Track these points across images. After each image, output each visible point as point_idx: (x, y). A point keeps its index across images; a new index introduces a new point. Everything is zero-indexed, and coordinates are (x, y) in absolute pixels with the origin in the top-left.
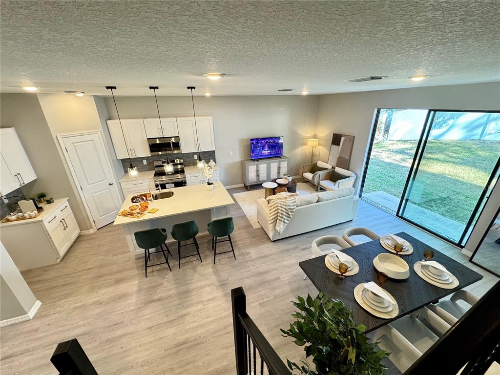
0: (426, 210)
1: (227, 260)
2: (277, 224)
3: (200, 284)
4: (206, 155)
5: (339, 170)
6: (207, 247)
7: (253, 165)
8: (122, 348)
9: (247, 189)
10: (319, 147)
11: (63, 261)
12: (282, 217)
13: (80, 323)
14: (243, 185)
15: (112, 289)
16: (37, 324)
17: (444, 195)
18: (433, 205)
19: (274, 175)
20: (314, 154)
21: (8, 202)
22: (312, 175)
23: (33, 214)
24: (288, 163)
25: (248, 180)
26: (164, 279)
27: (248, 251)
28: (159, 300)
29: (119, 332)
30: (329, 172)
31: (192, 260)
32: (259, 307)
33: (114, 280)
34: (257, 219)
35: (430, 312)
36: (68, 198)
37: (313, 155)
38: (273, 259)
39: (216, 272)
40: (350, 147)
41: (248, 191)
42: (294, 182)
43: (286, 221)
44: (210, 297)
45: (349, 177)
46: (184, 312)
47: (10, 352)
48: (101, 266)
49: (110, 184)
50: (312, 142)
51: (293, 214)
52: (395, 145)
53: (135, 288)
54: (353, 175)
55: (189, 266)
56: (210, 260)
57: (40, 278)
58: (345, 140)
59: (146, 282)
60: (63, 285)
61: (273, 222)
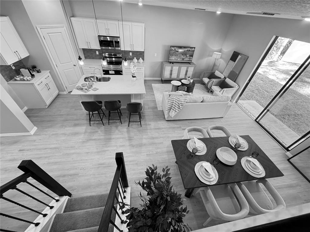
0: (278, 121)
1: (136, 126)
2: (171, 111)
3: (118, 136)
4: (138, 54)
5: (228, 81)
6: (127, 116)
7: (169, 66)
8: (72, 159)
9: (162, 82)
10: (220, 59)
11: (49, 108)
12: (174, 108)
13: (54, 142)
14: (161, 79)
15: (71, 128)
16: (35, 138)
17: (299, 113)
18: (286, 118)
19: (182, 76)
20: (216, 64)
21: (15, 68)
22: (209, 80)
23: (28, 78)
24: (194, 69)
25: (164, 76)
26: (99, 129)
27: (150, 123)
28: (95, 140)
29: (72, 151)
30: (220, 81)
31: (116, 121)
32: (146, 156)
33: (73, 124)
34: (162, 104)
35: (237, 187)
36: (49, 71)
37: (214, 65)
38: (163, 131)
39: (128, 132)
40: (242, 65)
41: (163, 83)
42: (193, 84)
43: (177, 111)
44: (121, 144)
45: (233, 87)
46: (106, 149)
47: (23, 148)
48: (68, 115)
49: (74, 65)
50: (217, 55)
51: (183, 107)
52: (284, 66)
53: (84, 131)
54: (237, 87)
55: (114, 125)
56: (127, 124)
57: (37, 115)
58: (241, 59)
59: (90, 129)
60: (48, 121)
61: (168, 110)
